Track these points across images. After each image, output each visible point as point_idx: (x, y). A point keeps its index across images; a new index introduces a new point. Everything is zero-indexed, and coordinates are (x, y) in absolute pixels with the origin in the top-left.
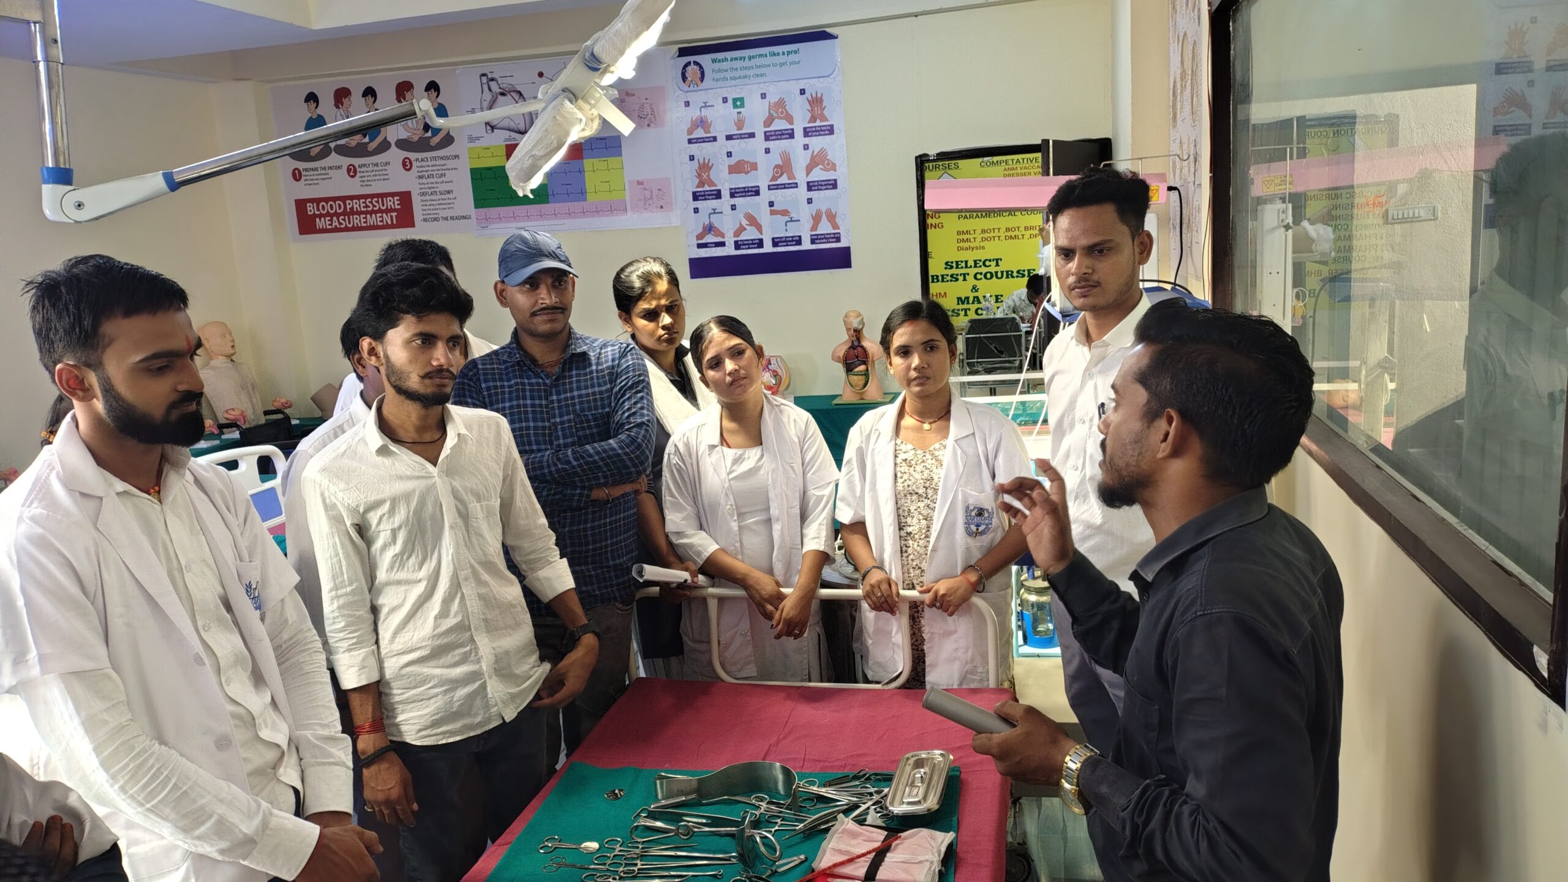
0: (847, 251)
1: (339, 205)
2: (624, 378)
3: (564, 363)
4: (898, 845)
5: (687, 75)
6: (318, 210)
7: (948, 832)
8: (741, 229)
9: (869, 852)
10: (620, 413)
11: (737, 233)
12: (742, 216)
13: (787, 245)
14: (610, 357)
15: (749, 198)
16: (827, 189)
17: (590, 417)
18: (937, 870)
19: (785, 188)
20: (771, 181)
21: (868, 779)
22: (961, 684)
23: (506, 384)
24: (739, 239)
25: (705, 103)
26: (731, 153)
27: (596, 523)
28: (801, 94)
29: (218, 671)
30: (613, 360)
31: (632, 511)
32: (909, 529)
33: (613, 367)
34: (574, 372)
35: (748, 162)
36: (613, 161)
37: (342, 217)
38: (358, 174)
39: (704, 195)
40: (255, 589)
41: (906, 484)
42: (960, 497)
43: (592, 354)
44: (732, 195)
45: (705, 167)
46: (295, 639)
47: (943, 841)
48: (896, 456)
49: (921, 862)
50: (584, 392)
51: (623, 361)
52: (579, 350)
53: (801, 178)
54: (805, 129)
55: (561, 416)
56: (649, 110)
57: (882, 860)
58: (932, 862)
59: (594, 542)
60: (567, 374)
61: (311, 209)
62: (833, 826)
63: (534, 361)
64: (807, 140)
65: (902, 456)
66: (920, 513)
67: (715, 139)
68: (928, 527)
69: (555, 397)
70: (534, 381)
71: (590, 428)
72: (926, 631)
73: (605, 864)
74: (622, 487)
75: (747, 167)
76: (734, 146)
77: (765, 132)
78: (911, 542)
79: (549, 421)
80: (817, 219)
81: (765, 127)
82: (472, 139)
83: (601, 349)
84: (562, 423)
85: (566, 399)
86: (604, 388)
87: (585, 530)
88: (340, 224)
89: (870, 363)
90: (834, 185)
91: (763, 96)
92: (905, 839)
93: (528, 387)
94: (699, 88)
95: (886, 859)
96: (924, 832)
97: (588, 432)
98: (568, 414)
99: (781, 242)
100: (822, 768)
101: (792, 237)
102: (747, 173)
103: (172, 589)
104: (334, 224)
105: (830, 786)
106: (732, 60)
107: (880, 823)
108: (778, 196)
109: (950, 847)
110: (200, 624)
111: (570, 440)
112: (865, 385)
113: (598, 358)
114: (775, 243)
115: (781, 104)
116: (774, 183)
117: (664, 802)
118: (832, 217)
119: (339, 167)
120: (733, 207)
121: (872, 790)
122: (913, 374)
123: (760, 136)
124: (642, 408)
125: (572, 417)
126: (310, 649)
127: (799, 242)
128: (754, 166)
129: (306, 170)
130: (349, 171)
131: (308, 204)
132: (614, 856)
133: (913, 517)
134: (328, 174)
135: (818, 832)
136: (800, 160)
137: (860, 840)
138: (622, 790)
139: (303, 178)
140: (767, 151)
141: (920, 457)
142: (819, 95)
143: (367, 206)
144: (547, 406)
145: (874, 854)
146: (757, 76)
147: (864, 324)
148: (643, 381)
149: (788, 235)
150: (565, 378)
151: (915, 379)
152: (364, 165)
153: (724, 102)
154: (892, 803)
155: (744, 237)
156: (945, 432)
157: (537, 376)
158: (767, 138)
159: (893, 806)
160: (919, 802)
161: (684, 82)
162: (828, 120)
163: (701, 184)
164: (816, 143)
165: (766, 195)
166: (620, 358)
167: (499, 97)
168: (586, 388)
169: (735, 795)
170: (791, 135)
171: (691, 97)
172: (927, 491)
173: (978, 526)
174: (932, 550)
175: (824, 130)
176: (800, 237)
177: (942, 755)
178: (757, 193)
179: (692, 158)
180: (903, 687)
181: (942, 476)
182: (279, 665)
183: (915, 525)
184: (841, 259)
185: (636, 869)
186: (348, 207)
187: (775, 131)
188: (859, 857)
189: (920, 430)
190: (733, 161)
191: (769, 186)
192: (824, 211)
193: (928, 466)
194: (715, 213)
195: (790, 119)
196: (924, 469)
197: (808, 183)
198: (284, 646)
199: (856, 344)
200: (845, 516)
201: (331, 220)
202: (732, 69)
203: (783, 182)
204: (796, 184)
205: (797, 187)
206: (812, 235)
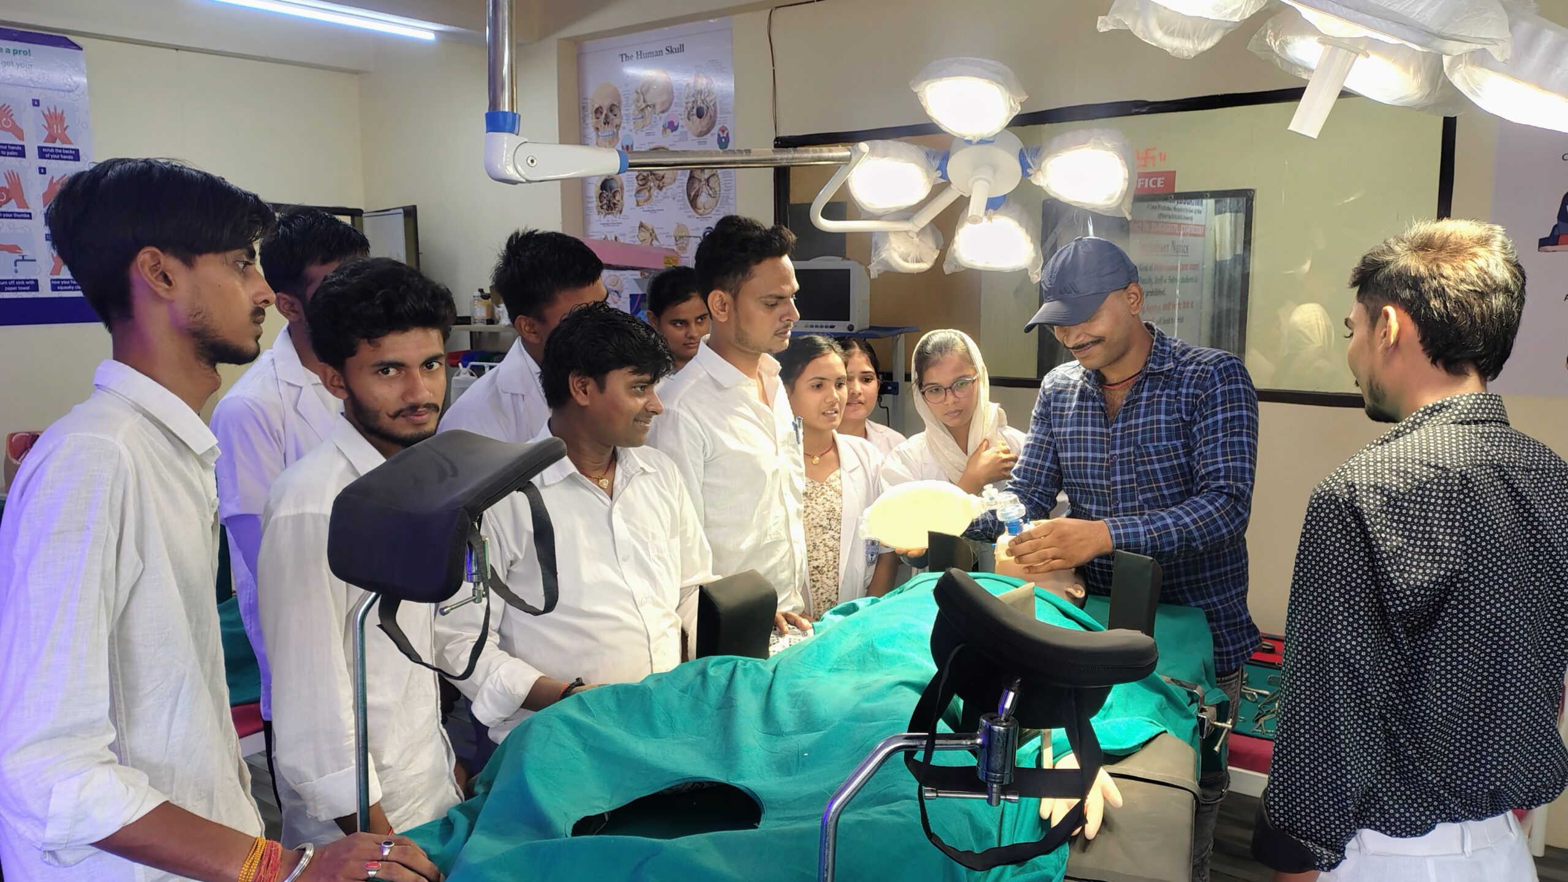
13: (18, 291)
19: (13, 218)
28: (34, 105)
53: (37, 209)
54: (40, 148)
64: (44, 163)
99: (8, 286)
101: (25, 280)
108: (4, 226)
115: (5, 112)
127: (35, 287)
136: (34, 185)
142: (59, 112)
149: (18, 278)
162: (70, 143)
164: (57, 167)
170: (21, 153)
175: (68, 155)
176: (36, 281)
195: (20, 134)
203: (10, 211)
204: (30, 214)
205: (30, 218)
206: (52, 280)
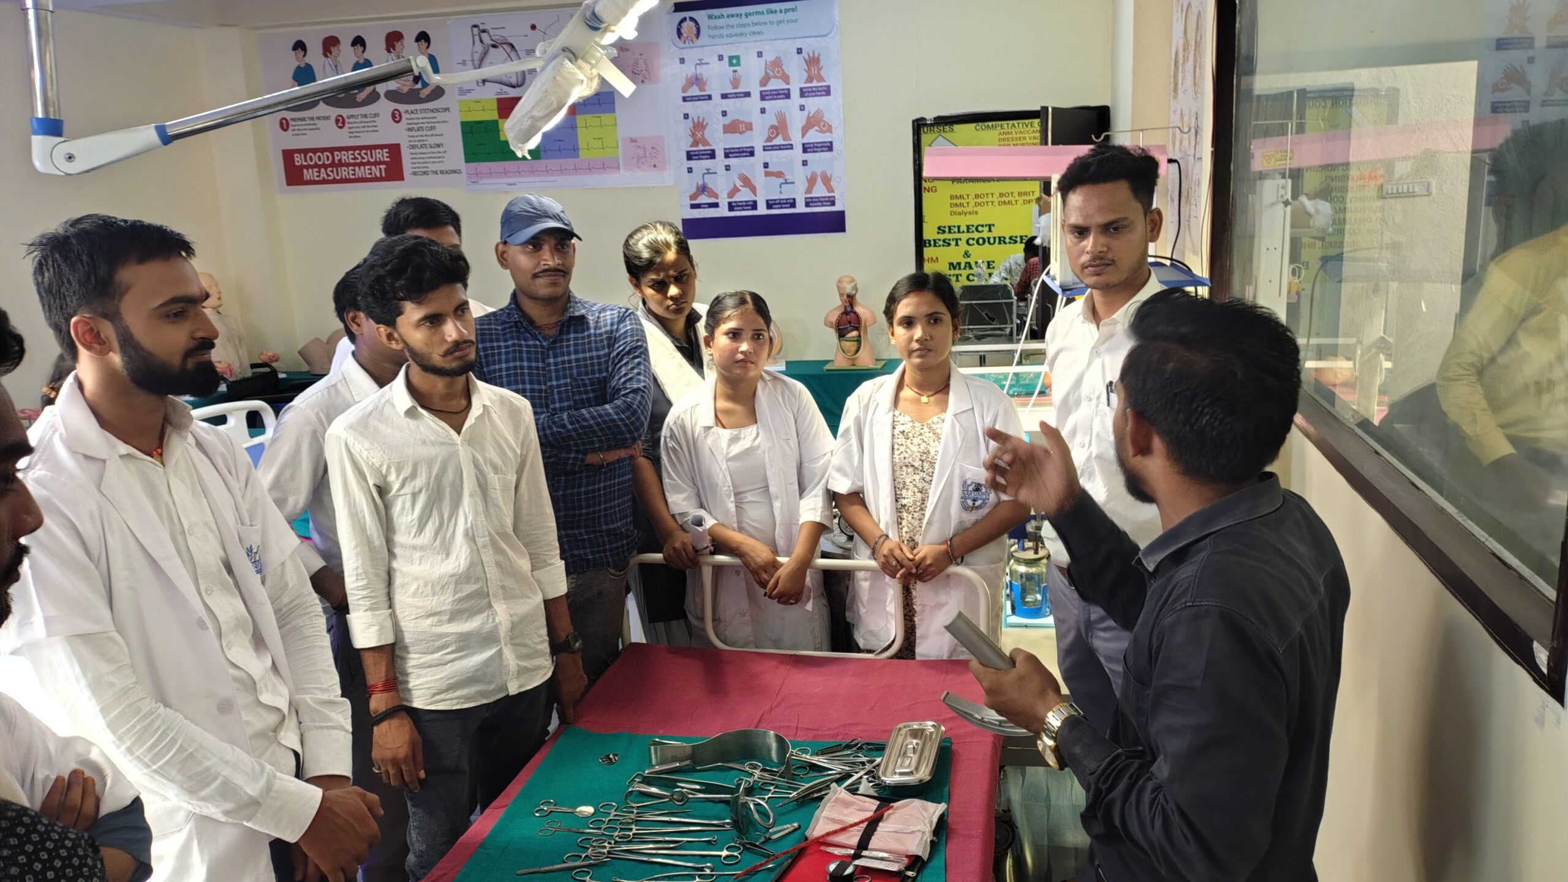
0: (842, 214)
1: (328, 157)
2: (621, 343)
3: (562, 326)
4: (890, 814)
5: (682, 31)
6: (306, 161)
7: (940, 803)
8: (735, 190)
9: (862, 822)
10: (617, 378)
11: (731, 194)
12: (736, 177)
13: (782, 208)
14: (609, 322)
15: (743, 159)
16: (823, 151)
17: (587, 382)
18: (929, 840)
19: (780, 149)
20: (766, 141)
21: (861, 748)
22: (951, 655)
23: (502, 344)
24: (733, 200)
25: (700, 60)
26: (725, 112)
27: (590, 488)
28: (798, 53)
29: (220, 635)
30: (612, 324)
31: (627, 477)
32: (904, 502)
33: (612, 331)
34: (572, 336)
35: (743, 122)
36: (606, 118)
37: (330, 169)
38: (347, 125)
39: (698, 155)
40: (256, 553)
41: (902, 456)
42: (957, 471)
43: (590, 318)
44: (727, 156)
45: (699, 127)
46: (295, 603)
47: (934, 812)
48: (894, 428)
49: (913, 832)
50: (581, 356)
51: (622, 325)
52: (577, 314)
53: (797, 140)
54: (801, 89)
55: (558, 379)
56: (643, 66)
57: (875, 830)
58: (924, 833)
59: (588, 507)
60: (565, 337)
61: (298, 160)
62: (826, 794)
63: (531, 322)
64: (803, 101)
65: (899, 428)
66: (915, 486)
67: (710, 97)
68: (923, 500)
69: (552, 360)
70: (531, 343)
71: (586, 392)
72: (918, 603)
73: (600, 828)
74: (618, 452)
75: (742, 127)
76: (729, 104)
77: (761, 92)
78: (905, 514)
79: (545, 384)
80: (812, 181)
81: (761, 86)
82: (463, 92)
83: (600, 313)
84: (559, 386)
85: (563, 362)
86: (602, 353)
87: (579, 494)
88: (328, 175)
89: (862, 329)
90: (829, 147)
91: (760, 55)
92: (898, 808)
93: (524, 349)
94: (695, 45)
95: (879, 829)
96: (916, 803)
97: (584, 396)
98: (565, 377)
99: (775, 204)
100: (815, 737)
101: (787, 199)
102: (741, 133)
103: (175, 553)
104: (322, 176)
105: (822, 754)
106: (728, 17)
107: (872, 792)
108: (773, 157)
109: (942, 819)
110: (202, 588)
111: (566, 404)
112: (857, 351)
113: (597, 322)
114: (769, 206)
115: (777, 63)
116: (769, 144)
117: (657, 768)
118: (827, 181)
119: (327, 118)
120: (728, 168)
121: (864, 759)
122: (915, 346)
123: (755, 95)
124: (639, 374)
125: (569, 380)
126: (308, 613)
127: (793, 205)
128: (749, 127)
129: (294, 120)
130: (337, 121)
131: (296, 155)
132: (610, 820)
133: (908, 489)
134: (315, 124)
135: (812, 800)
136: (796, 121)
137: (852, 809)
138: (616, 755)
139: (291, 128)
140: (763, 111)
141: (917, 429)
142: (816, 55)
143: (355, 158)
144: (544, 369)
145: (866, 824)
146: (754, 33)
147: (857, 290)
148: (641, 346)
149: (783, 197)
150: (562, 341)
151: (916, 350)
152: (353, 116)
153: (720, 60)
154: (884, 774)
155: (738, 198)
156: (943, 406)
157: (535, 338)
158: (763, 97)
159: (885, 776)
160: (912, 773)
161: (680, 37)
162: (824, 80)
163: (695, 143)
164: (813, 104)
165: (761, 156)
166: (619, 322)
167: (491, 49)
168: (584, 351)
169: (727, 762)
170: (788, 96)
171: (686, 54)
172: (924, 464)
173: (974, 500)
174: (927, 523)
175: (821, 91)
176: (794, 199)
177: (933, 726)
178: (752, 154)
179: (686, 116)
180: (896, 656)
181: (940, 450)
182: (280, 628)
183: (909, 497)
184: (835, 223)
185: (631, 834)
186: (337, 158)
187: (771, 91)
188: (852, 826)
189: (918, 402)
190: (727, 120)
191: (764, 147)
192: (819, 174)
193: (925, 439)
194: (709, 173)
195: (786, 79)
196: (921, 442)
197: (804, 145)
198: (284, 610)
199: (849, 309)
200: (842, 487)
201: (319, 172)
202: (728, 26)
203: (778, 143)
204: (792, 145)
205: (792, 148)
206: (806, 198)
